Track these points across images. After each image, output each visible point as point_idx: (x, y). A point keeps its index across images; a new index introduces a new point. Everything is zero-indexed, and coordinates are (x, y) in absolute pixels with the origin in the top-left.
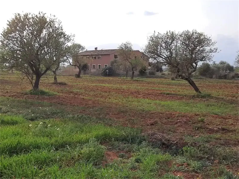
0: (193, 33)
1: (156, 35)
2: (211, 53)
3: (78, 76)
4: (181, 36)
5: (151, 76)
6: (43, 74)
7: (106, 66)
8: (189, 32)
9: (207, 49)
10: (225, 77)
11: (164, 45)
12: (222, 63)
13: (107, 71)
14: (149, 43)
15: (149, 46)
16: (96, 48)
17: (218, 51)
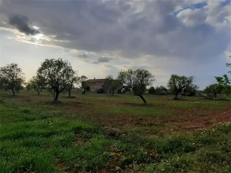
0: (142, 71)
1: (123, 71)
2: (152, 82)
3: (84, 93)
4: (136, 72)
5: (124, 93)
6: (60, 92)
7: (100, 88)
8: (140, 70)
9: (150, 79)
10: (163, 94)
11: (126, 77)
12: (161, 87)
13: (100, 90)
14: (119, 75)
15: (119, 77)
16: (95, 78)
17: (155, 80)
